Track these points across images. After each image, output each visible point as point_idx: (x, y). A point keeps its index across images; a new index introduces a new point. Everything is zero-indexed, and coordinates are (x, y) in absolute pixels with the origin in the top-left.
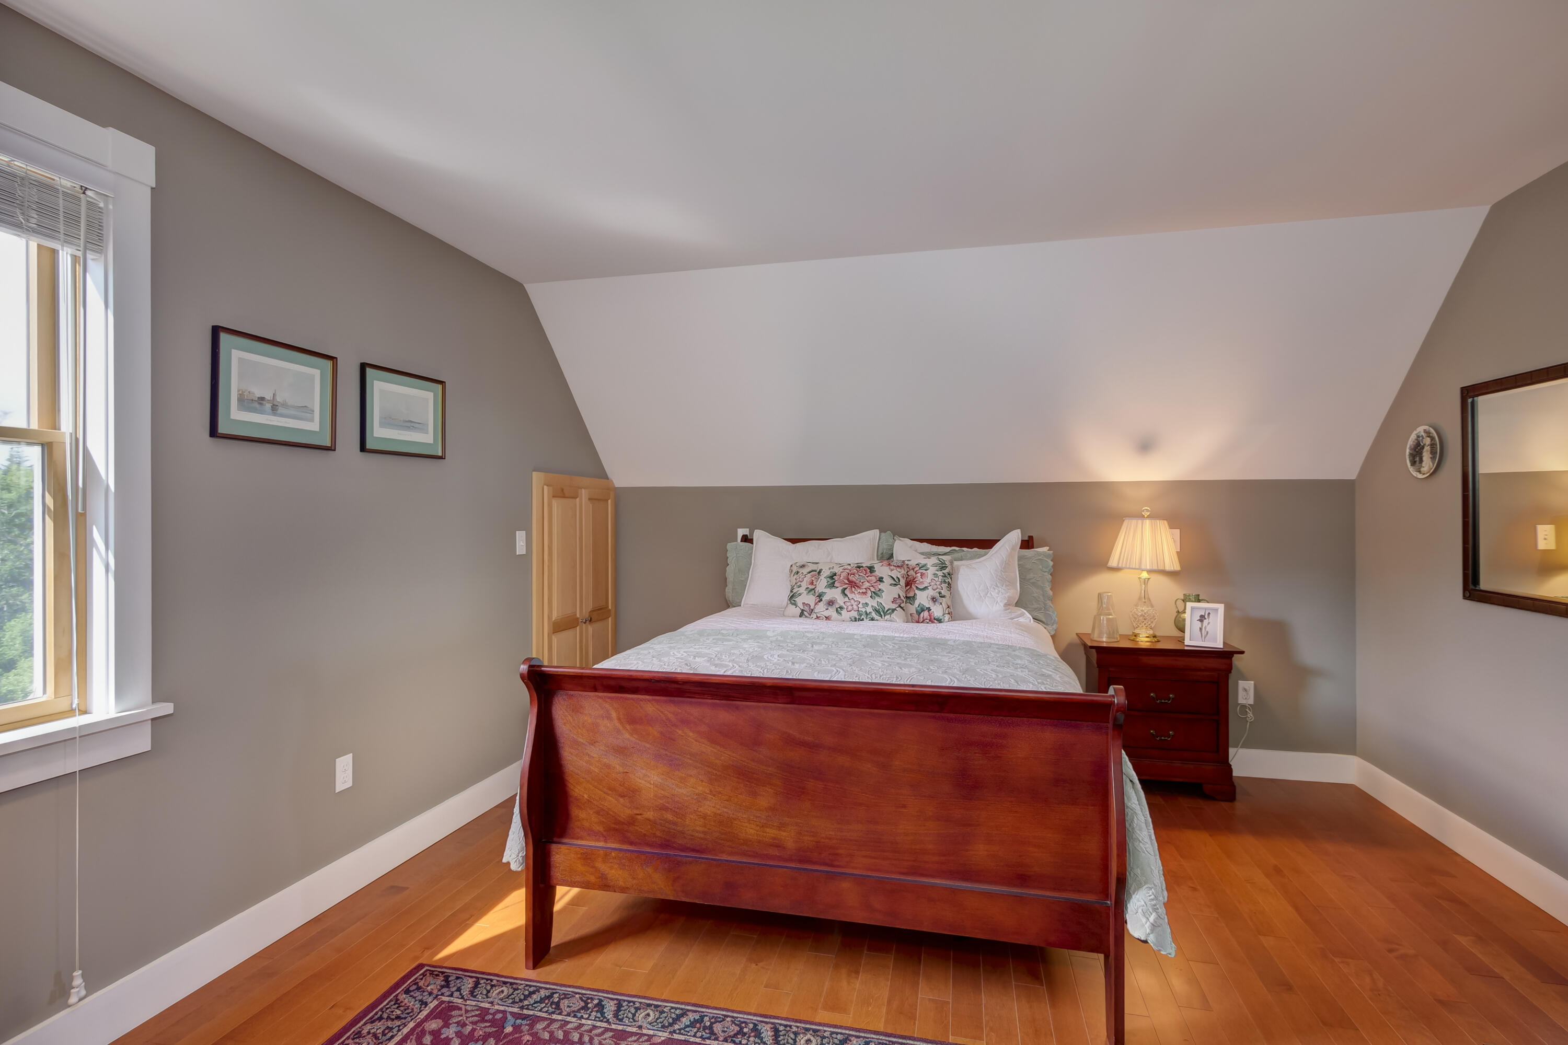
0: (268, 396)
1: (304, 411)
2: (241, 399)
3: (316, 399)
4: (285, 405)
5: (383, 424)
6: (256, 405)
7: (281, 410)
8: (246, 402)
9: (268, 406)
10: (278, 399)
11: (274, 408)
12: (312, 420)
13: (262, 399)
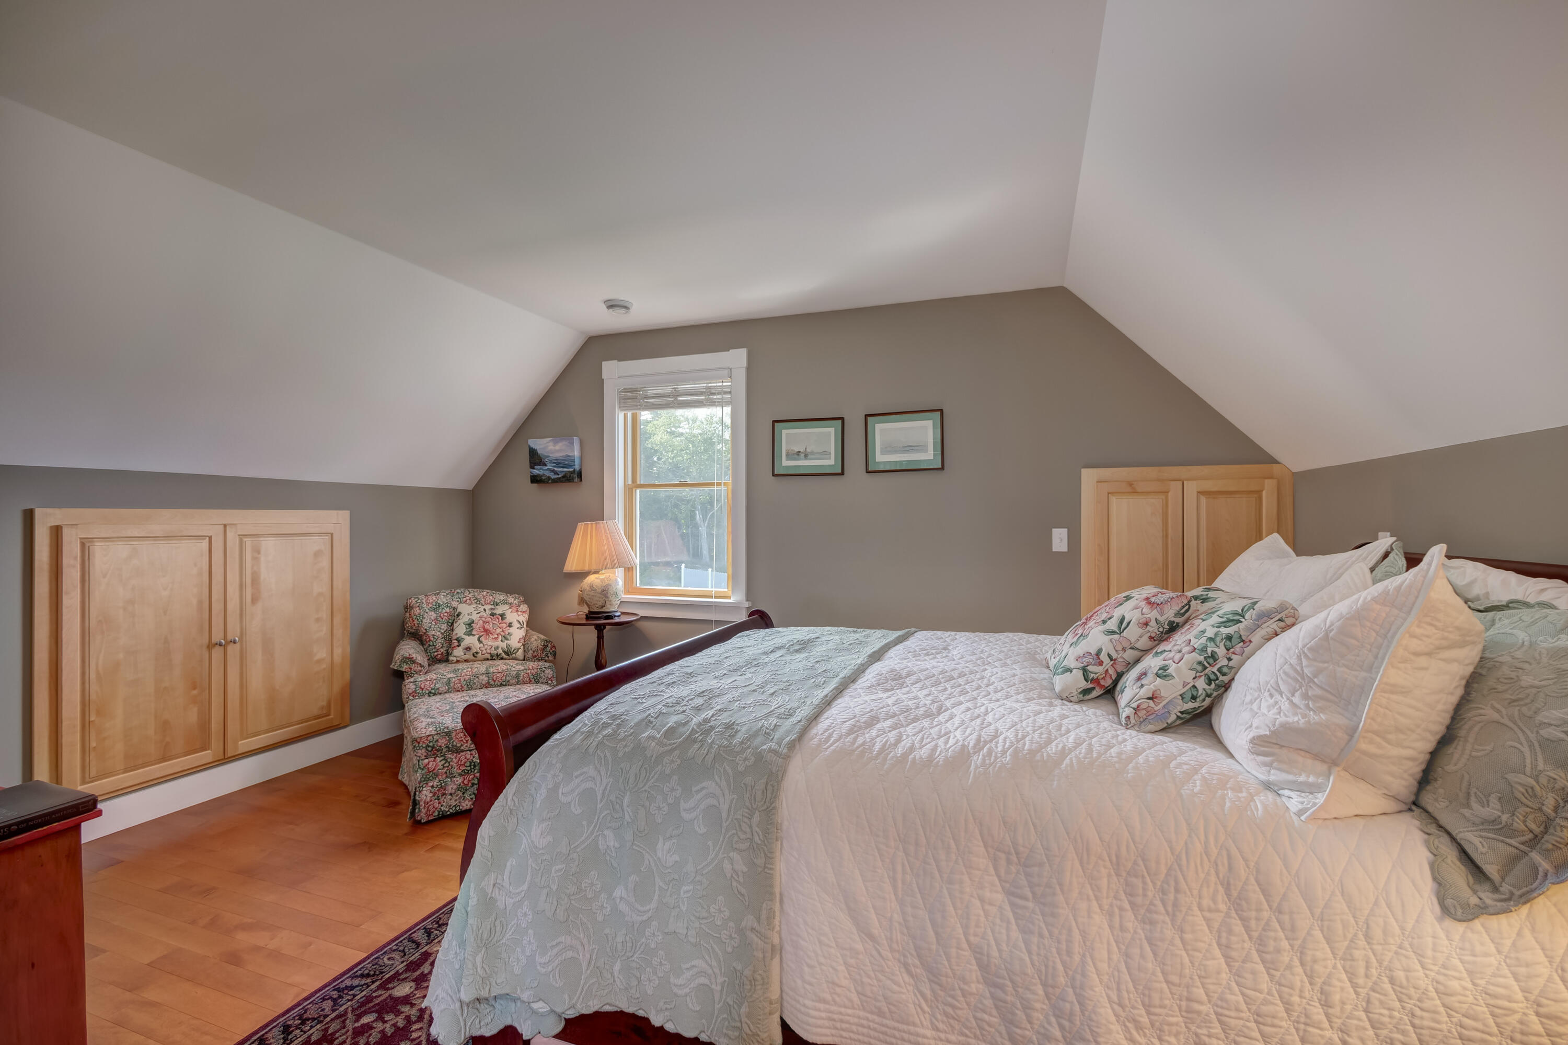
0: (802, 451)
1: (825, 454)
2: (787, 455)
3: (832, 446)
4: (812, 453)
5: (883, 453)
6: (796, 456)
7: (810, 456)
8: (790, 456)
9: (803, 455)
10: (808, 450)
11: (806, 456)
12: (830, 459)
13: (799, 452)
